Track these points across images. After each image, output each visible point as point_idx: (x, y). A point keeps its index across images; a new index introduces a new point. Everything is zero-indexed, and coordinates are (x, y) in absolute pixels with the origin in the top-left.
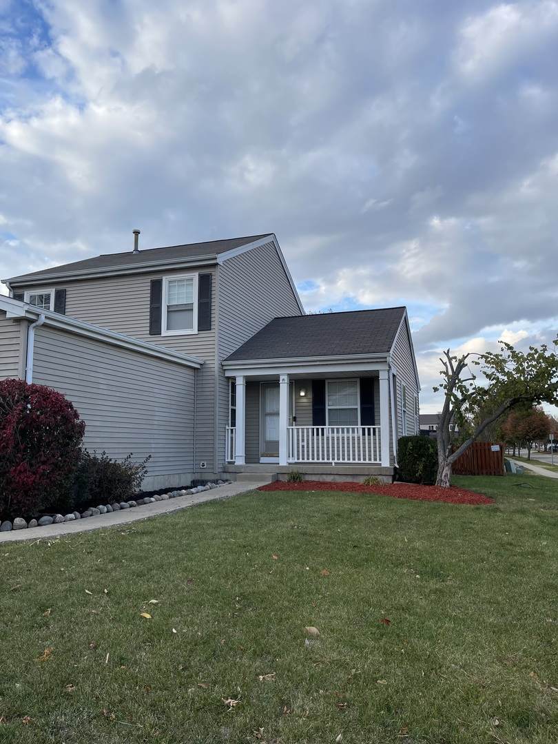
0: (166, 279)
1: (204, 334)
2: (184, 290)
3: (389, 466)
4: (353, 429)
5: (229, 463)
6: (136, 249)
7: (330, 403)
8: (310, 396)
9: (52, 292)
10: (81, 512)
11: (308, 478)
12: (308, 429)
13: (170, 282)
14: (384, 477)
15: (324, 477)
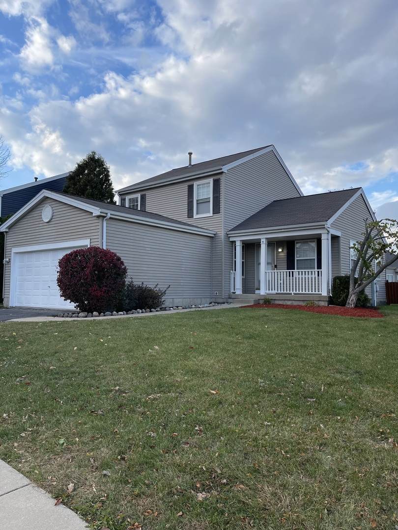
0: (195, 184)
1: (216, 216)
2: (205, 190)
3: (326, 295)
4: (312, 272)
5: (233, 293)
6: (190, 164)
7: (298, 256)
8: (285, 251)
9: (139, 195)
10: (127, 312)
11: (277, 302)
12: (283, 272)
13: (198, 185)
14: (322, 302)
15: (286, 301)
